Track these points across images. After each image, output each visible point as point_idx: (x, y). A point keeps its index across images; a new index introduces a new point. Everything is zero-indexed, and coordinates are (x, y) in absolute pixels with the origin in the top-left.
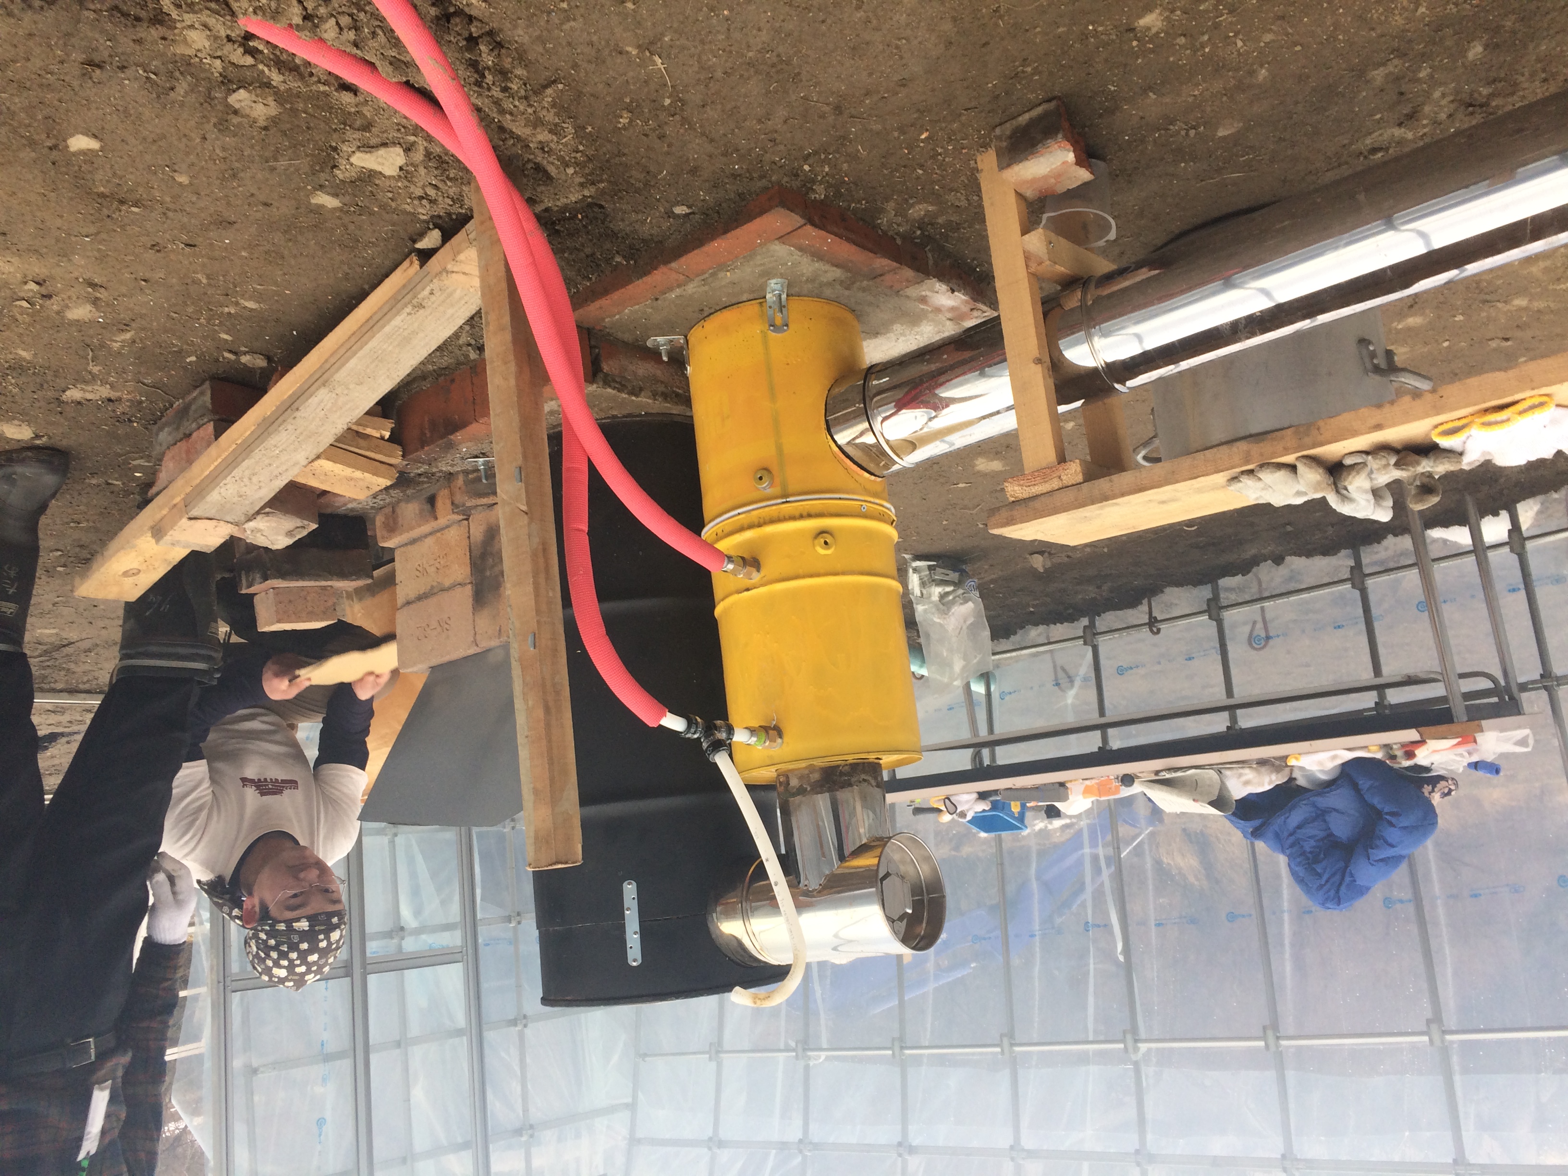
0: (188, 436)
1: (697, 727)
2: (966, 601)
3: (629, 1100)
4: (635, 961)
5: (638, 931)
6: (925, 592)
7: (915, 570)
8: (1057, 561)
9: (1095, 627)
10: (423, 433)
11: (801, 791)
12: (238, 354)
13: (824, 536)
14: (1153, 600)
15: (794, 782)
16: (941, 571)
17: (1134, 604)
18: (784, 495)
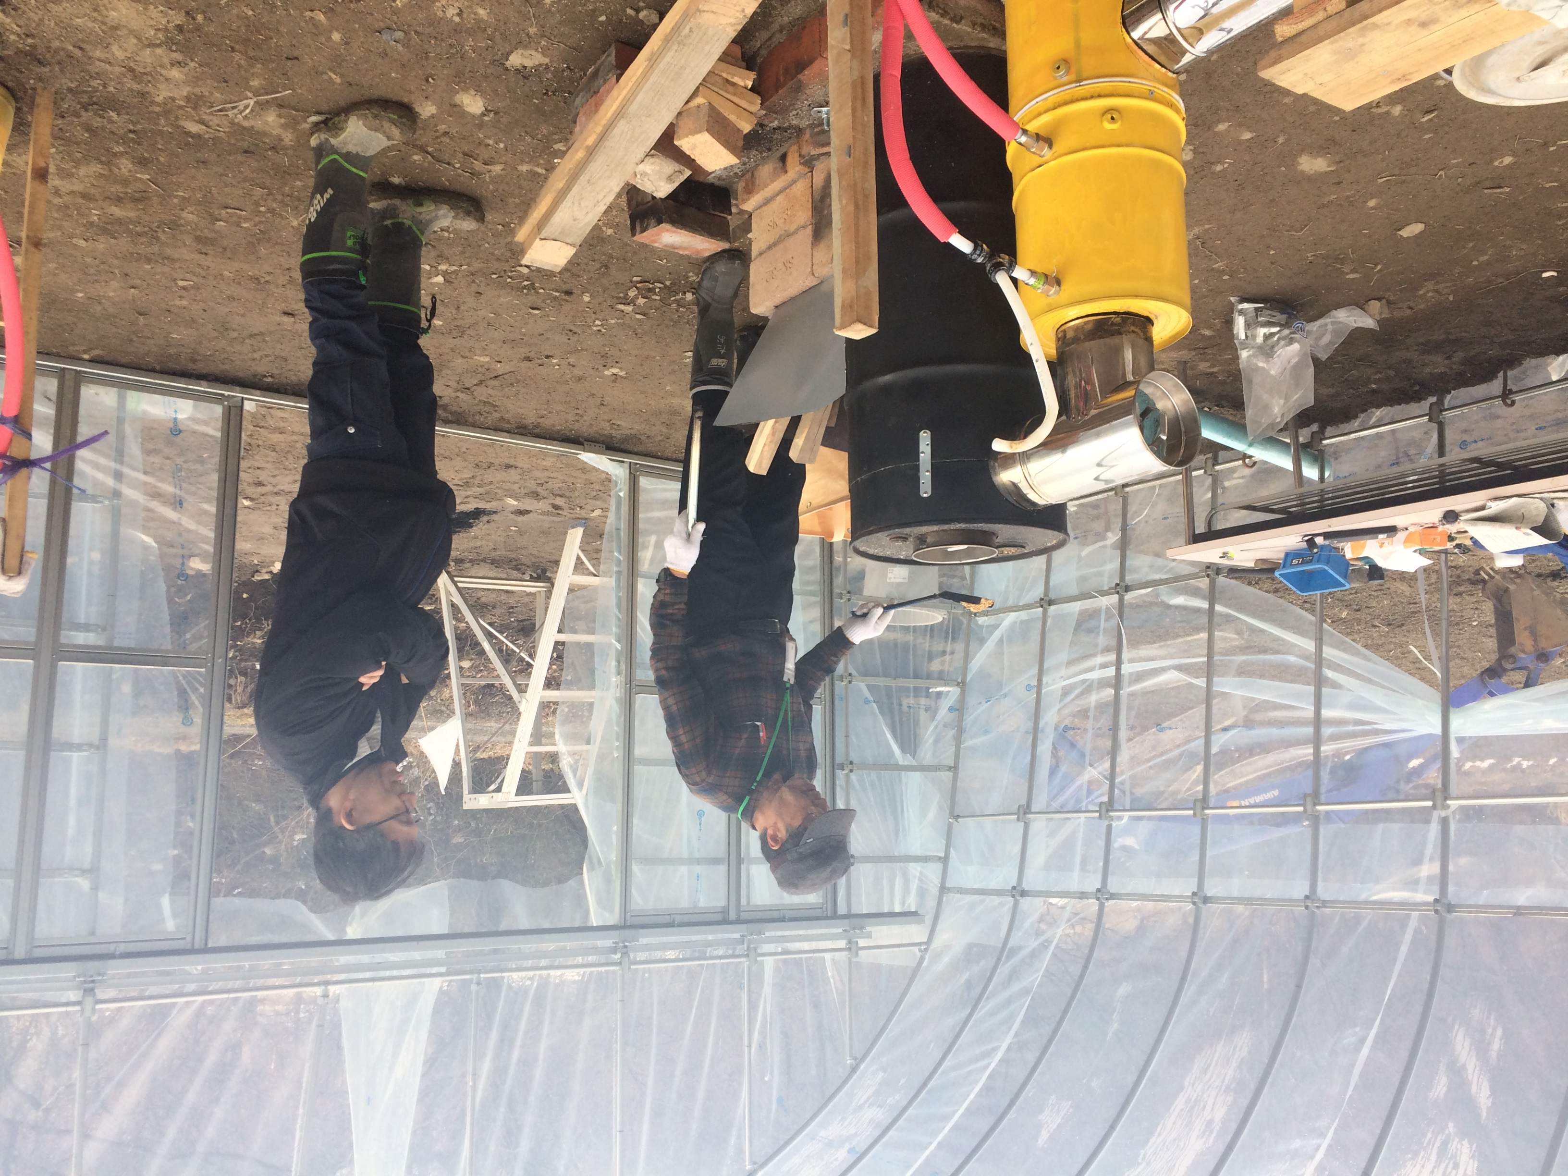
0: (596, 93)
1: (981, 252)
2: (1291, 341)
3: (942, 855)
4: (926, 493)
5: (930, 469)
6: (1249, 334)
7: (1241, 312)
8: (1397, 314)
9: (1442, 403)
10: (778, 80)
11: (1076, 340)
12: (638, 11)
13: (1112, 114)
14: (1510, 373)
15: (1070, 334)
16: (1268, 312)
17: (1487, 377)
18: (1079, 80)
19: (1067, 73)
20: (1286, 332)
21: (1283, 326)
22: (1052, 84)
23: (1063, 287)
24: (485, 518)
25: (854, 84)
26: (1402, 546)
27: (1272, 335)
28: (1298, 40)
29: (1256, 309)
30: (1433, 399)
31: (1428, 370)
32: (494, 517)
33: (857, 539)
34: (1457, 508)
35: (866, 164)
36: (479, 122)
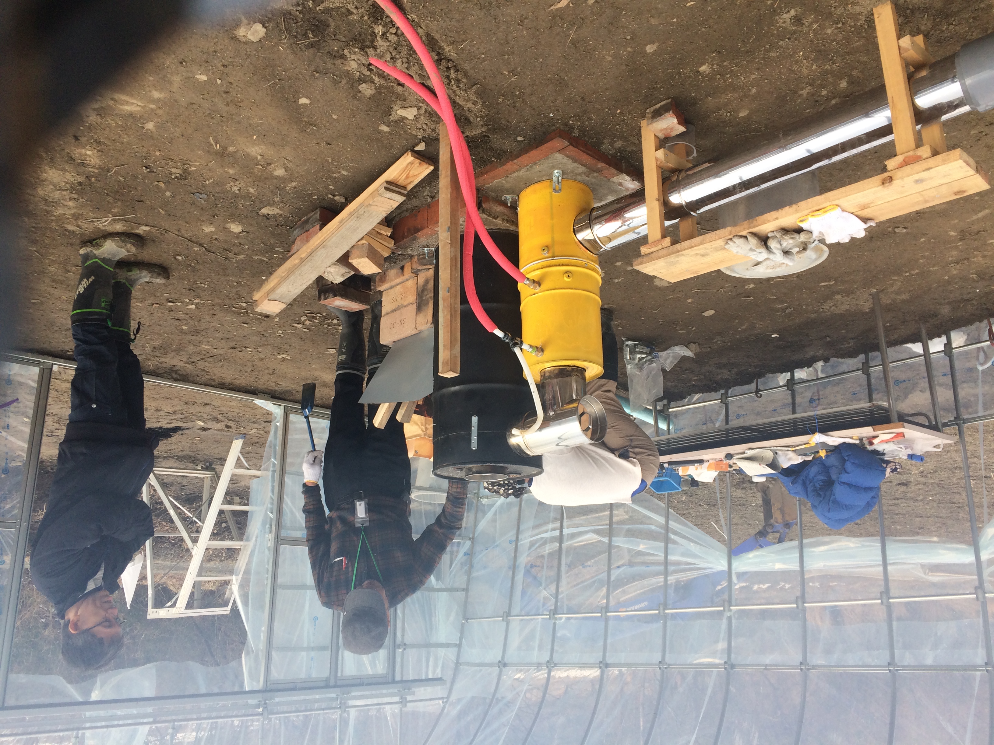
0: (307, 231)
1: (508, 337)
2: (652, 362)
3: (458, 643)
4: (474, 447)
5: (477, 435)
6: (631, 357)
7: (628, 346)
8: (704, 350)
9: (727, 394)
10: (404, 234)
11: (550, 377)
12: (334, 196)
13: (568, 273)
14: (759, 380)
15: (547, 374)
16: (640, 347)
17: (749, 382)
18: (553, 257)
19: (548, 252)
20: (649, 357)
21: (648, 354)
22: (541, 257)
23: (545, 353)
24: (180, 432)
25: (451, 259)
26: (706, 470)
27: (643, 358)
28: (650, 256)
29: (635, 345)
30: (723, 391)
31: (720, 377)
32: (187, 432)
33: (438, 468)
34: (732, 452)
35: (456, 296)
36: (237, 236)
